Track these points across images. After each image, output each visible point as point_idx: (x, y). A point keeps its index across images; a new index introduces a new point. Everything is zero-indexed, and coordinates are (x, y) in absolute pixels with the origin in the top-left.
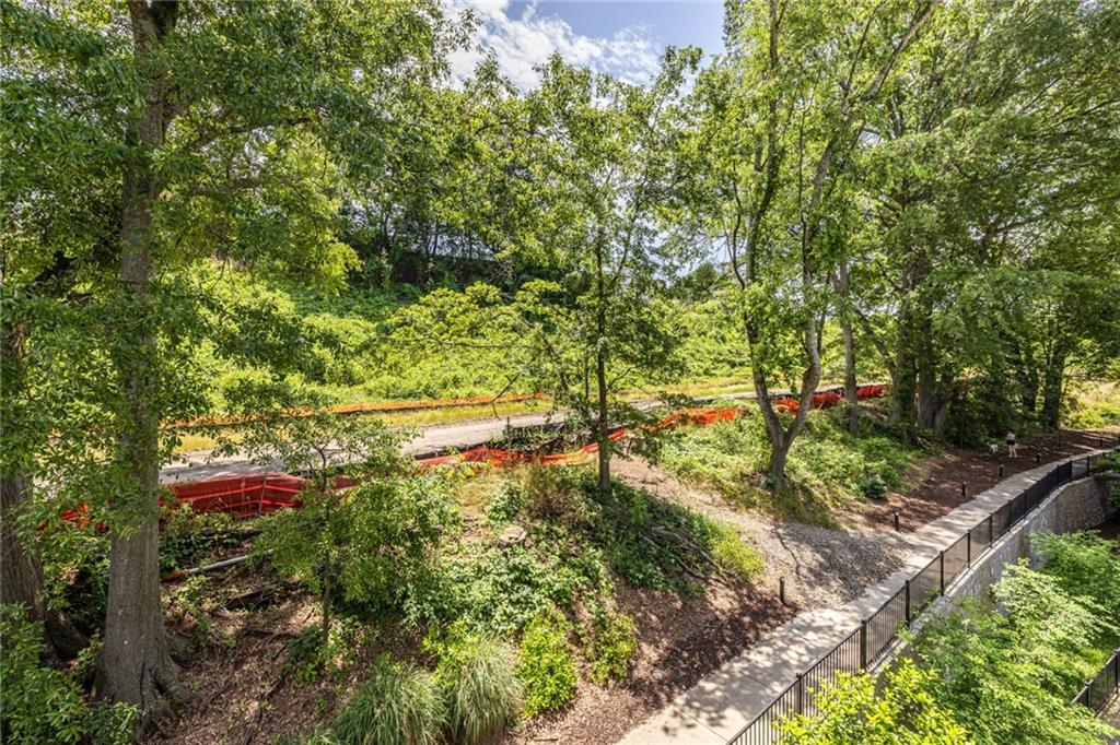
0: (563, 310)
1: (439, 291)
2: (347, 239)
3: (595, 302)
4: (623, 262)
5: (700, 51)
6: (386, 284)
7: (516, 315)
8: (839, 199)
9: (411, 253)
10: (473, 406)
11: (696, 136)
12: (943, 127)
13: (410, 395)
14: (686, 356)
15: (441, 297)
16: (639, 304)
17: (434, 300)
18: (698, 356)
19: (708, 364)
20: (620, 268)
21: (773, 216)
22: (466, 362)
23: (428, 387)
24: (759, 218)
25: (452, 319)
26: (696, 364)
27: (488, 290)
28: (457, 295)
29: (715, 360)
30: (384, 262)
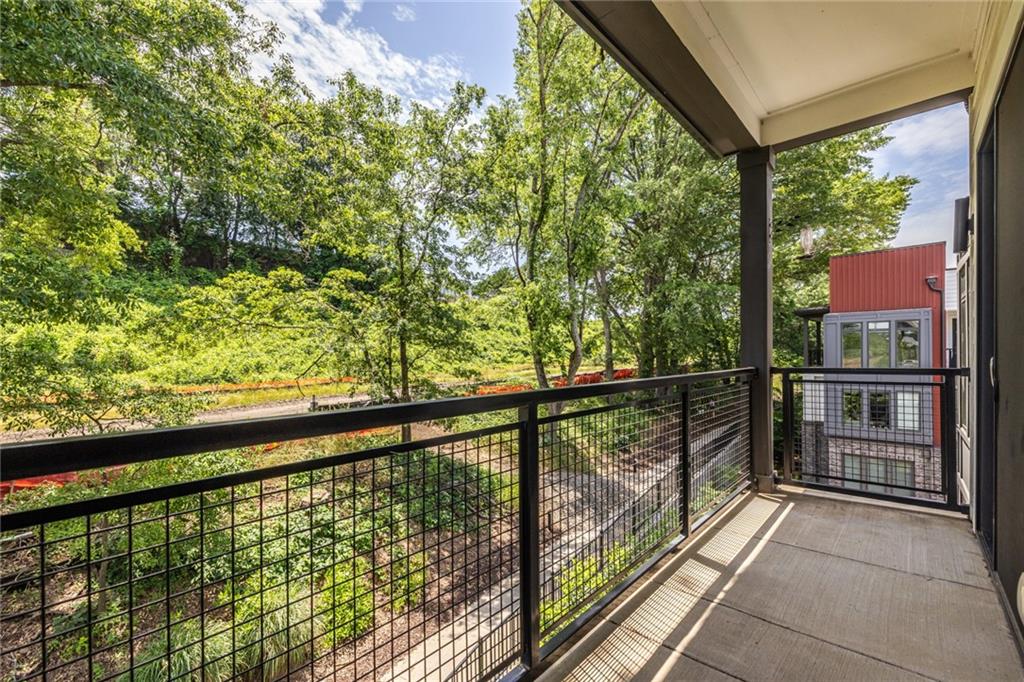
0: (368, 297)
1: (238, 274)
2: (124, 216)
3: (396, 290)
4: (422, 257)
5: (484, 91)
6: (175, 267)
7: (321, 299)
8: (592, 221)
9: (206, 237)
10: (278, 389)
11: (482, 158)
12: (665, 178)
13: (206, 381)
14: (487, 346)
15: (240, 280)
16: (435, 293)
17: (232, 282)
18: (497, 346)
19: (505, 353)
20: (420, 263)
21: (546, 230)
22: (271, 348)
23: (226, 372)
24: (536, 231)
25: (253, 303)
26: (495, 353)
27: (293, 276)
28: (259, 278)
29: (512, 349)
30: (173, 244)
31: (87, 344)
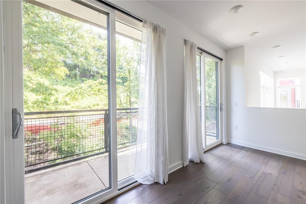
2: (65, 66)
6: (78, 78)
9: (85, 70)
15: (90, 82)
25: (93, 88)
27: (103, 81)
28: (95, 81)
30: (77, 72)
31: (57, 98)
